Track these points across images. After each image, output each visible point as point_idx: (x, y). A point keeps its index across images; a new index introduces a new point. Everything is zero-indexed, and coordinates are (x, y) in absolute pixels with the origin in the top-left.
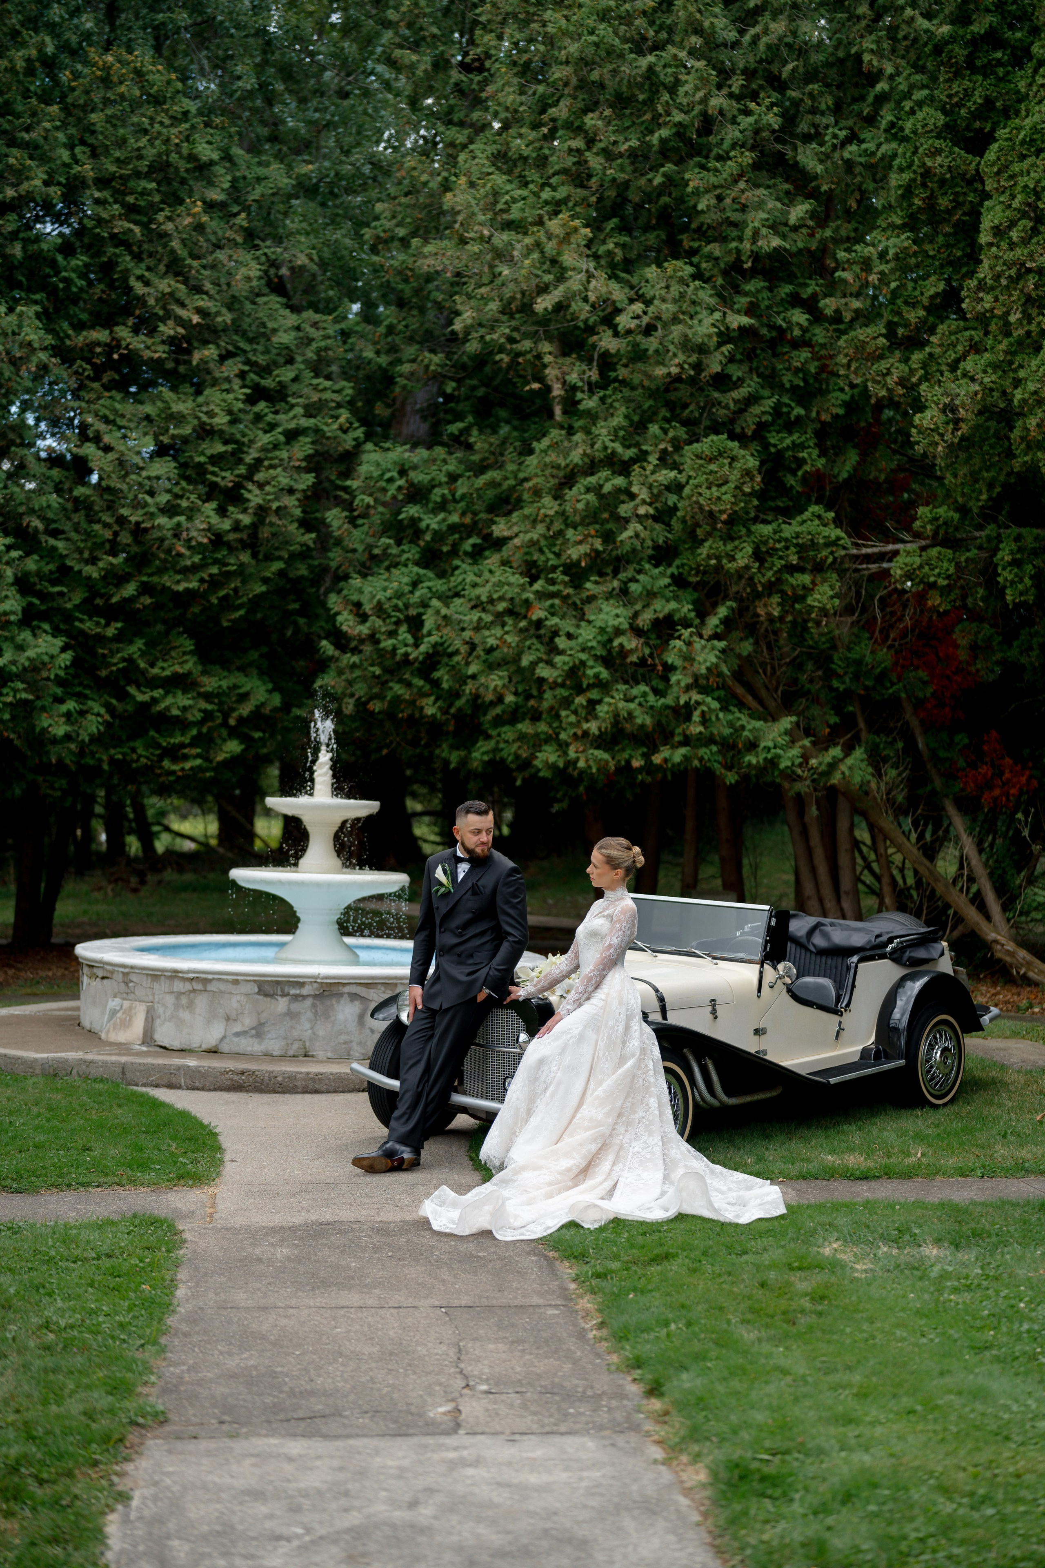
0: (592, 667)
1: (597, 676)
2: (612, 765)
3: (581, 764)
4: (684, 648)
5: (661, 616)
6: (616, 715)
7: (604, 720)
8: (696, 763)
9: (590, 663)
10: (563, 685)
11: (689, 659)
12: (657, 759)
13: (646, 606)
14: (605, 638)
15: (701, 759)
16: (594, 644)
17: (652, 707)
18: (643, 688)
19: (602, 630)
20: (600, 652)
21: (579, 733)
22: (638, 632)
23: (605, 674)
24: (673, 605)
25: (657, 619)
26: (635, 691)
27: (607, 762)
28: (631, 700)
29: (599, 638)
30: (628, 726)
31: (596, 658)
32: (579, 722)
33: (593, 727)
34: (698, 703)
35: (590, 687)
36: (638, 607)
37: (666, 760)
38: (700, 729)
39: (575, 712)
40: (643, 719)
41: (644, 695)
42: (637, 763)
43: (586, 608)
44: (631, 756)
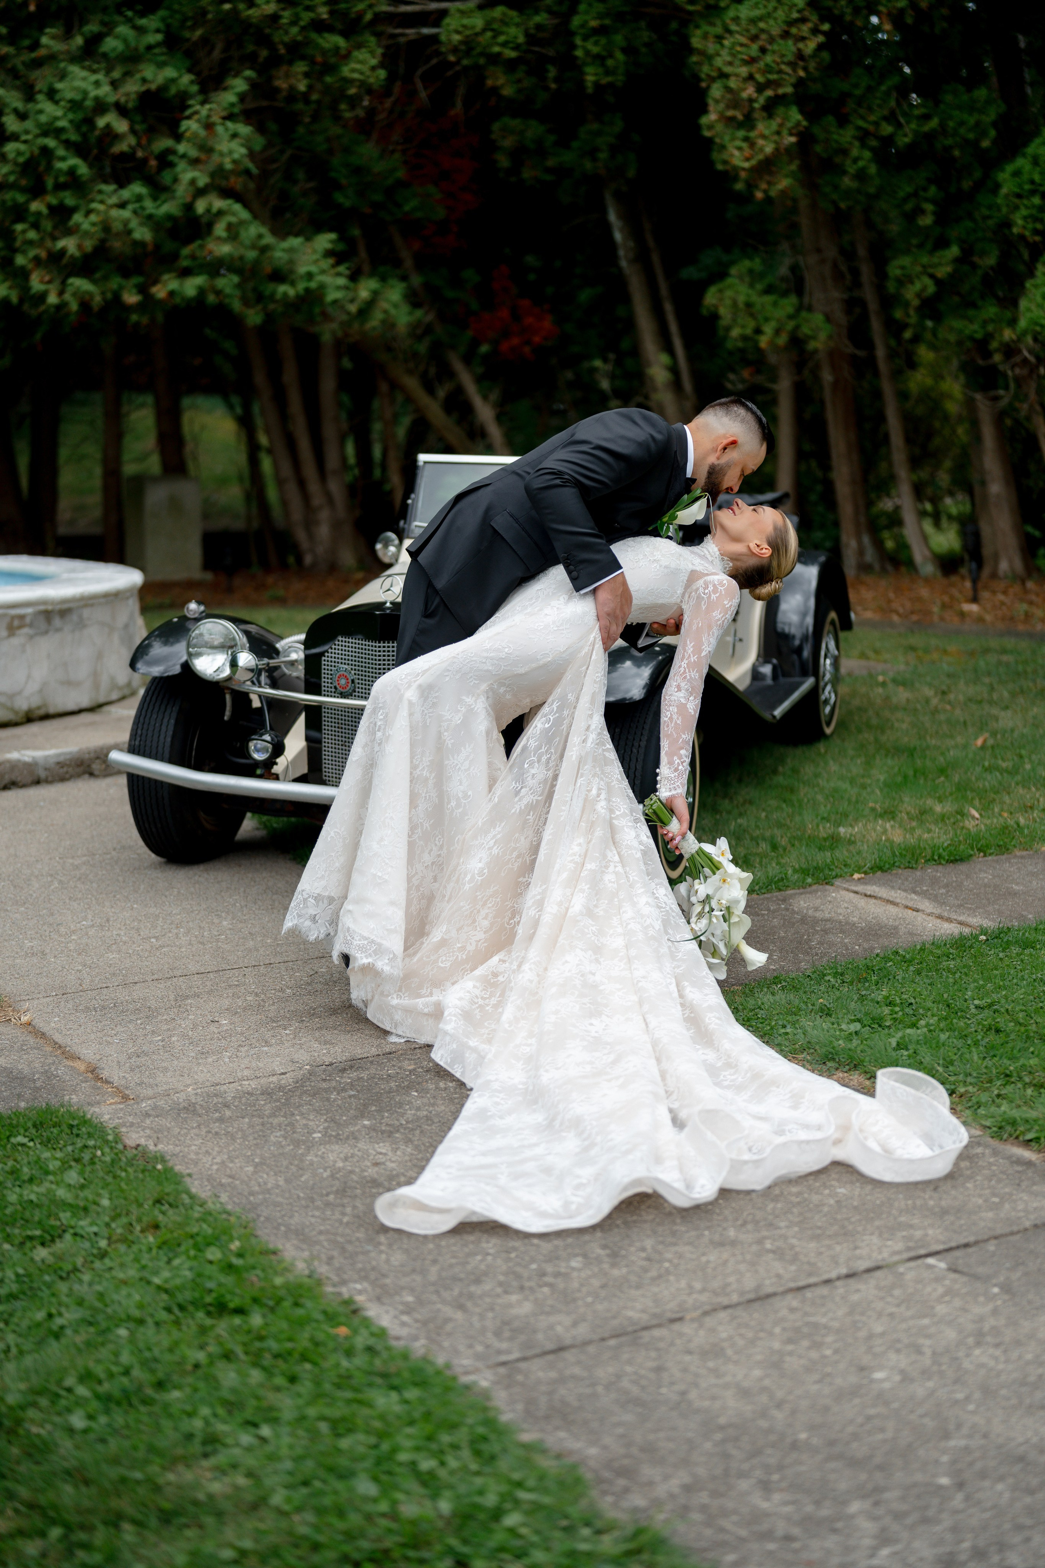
0: (63, 159)
1: (72, 172)
2: (98, 299)
3: (52, 299)
4: (203, 133)
5: (153, 87)
6: (106, 227)
7: (86, 234)
8: (211, 298)
9: (61, 152)
10: (13, 186)
11: (207, 149)
12: (160, 292)
13: (127, 74)
14: (80, 116)
15: (218, 293)
16: (61, 124)
17: (150, 217)
18: (137, 188)
19: (75, 105)
20: (74, 137)
21: (43, 254)
22: (122, 110)
23: (83, 169)
24: (170, 72)
25: (148, 92)
26: (126, 194)
27: (91, 295)
28: (122, 205)
29: (71, 116)
30: (117, 245)
31: (67, 144)
32: (42, 240)
33: (69, 244)
34: (220, 213)
35: (59, 187)
36: (116, 74)
37: (172, 294)
38: (225, 249)
39: (36, 226)
40: (143, 233)
41: (139, 198)
42: (131, 298)
43: (35, 74)
44: (121, 288)
